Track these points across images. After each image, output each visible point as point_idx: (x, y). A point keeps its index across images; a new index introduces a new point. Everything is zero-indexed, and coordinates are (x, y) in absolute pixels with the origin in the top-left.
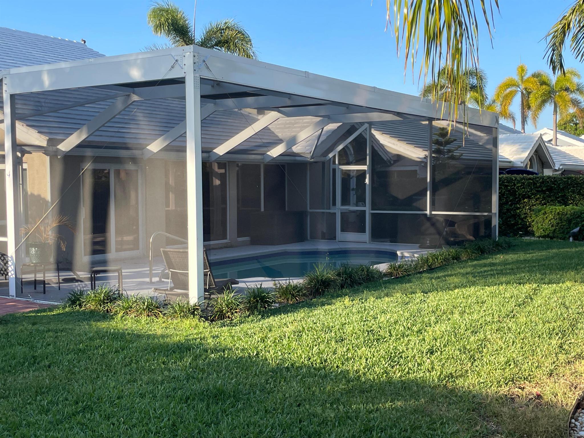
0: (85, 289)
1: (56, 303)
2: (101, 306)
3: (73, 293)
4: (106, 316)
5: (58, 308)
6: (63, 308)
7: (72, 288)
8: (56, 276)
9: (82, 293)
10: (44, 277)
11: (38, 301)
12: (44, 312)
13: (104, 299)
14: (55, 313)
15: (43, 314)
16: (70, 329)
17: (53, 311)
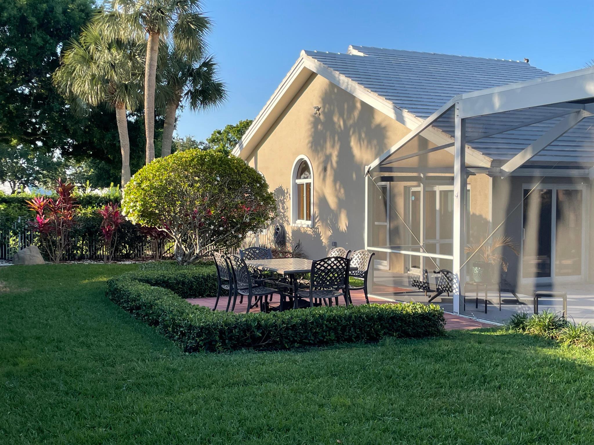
0: (528, 312)
1: (499, 324)
2: (545, 331)
3: (516, 315)
4: (551, 343)
5: (502, 329)
6: (506, 329)
7: (514, 310)
8: (498, 297)
9: (525, 316)
10: (486, 296)
11: (481, 320)
12: (488, 332)
13: (549, 325)
14: (498, 333)
15: (486, 333)
16: (516, 352)
17: (496, 332)
